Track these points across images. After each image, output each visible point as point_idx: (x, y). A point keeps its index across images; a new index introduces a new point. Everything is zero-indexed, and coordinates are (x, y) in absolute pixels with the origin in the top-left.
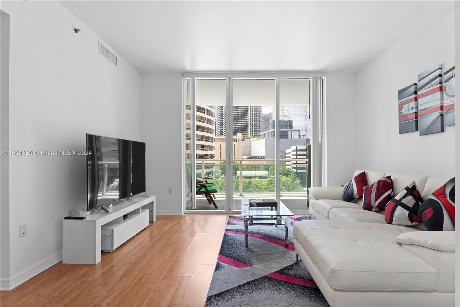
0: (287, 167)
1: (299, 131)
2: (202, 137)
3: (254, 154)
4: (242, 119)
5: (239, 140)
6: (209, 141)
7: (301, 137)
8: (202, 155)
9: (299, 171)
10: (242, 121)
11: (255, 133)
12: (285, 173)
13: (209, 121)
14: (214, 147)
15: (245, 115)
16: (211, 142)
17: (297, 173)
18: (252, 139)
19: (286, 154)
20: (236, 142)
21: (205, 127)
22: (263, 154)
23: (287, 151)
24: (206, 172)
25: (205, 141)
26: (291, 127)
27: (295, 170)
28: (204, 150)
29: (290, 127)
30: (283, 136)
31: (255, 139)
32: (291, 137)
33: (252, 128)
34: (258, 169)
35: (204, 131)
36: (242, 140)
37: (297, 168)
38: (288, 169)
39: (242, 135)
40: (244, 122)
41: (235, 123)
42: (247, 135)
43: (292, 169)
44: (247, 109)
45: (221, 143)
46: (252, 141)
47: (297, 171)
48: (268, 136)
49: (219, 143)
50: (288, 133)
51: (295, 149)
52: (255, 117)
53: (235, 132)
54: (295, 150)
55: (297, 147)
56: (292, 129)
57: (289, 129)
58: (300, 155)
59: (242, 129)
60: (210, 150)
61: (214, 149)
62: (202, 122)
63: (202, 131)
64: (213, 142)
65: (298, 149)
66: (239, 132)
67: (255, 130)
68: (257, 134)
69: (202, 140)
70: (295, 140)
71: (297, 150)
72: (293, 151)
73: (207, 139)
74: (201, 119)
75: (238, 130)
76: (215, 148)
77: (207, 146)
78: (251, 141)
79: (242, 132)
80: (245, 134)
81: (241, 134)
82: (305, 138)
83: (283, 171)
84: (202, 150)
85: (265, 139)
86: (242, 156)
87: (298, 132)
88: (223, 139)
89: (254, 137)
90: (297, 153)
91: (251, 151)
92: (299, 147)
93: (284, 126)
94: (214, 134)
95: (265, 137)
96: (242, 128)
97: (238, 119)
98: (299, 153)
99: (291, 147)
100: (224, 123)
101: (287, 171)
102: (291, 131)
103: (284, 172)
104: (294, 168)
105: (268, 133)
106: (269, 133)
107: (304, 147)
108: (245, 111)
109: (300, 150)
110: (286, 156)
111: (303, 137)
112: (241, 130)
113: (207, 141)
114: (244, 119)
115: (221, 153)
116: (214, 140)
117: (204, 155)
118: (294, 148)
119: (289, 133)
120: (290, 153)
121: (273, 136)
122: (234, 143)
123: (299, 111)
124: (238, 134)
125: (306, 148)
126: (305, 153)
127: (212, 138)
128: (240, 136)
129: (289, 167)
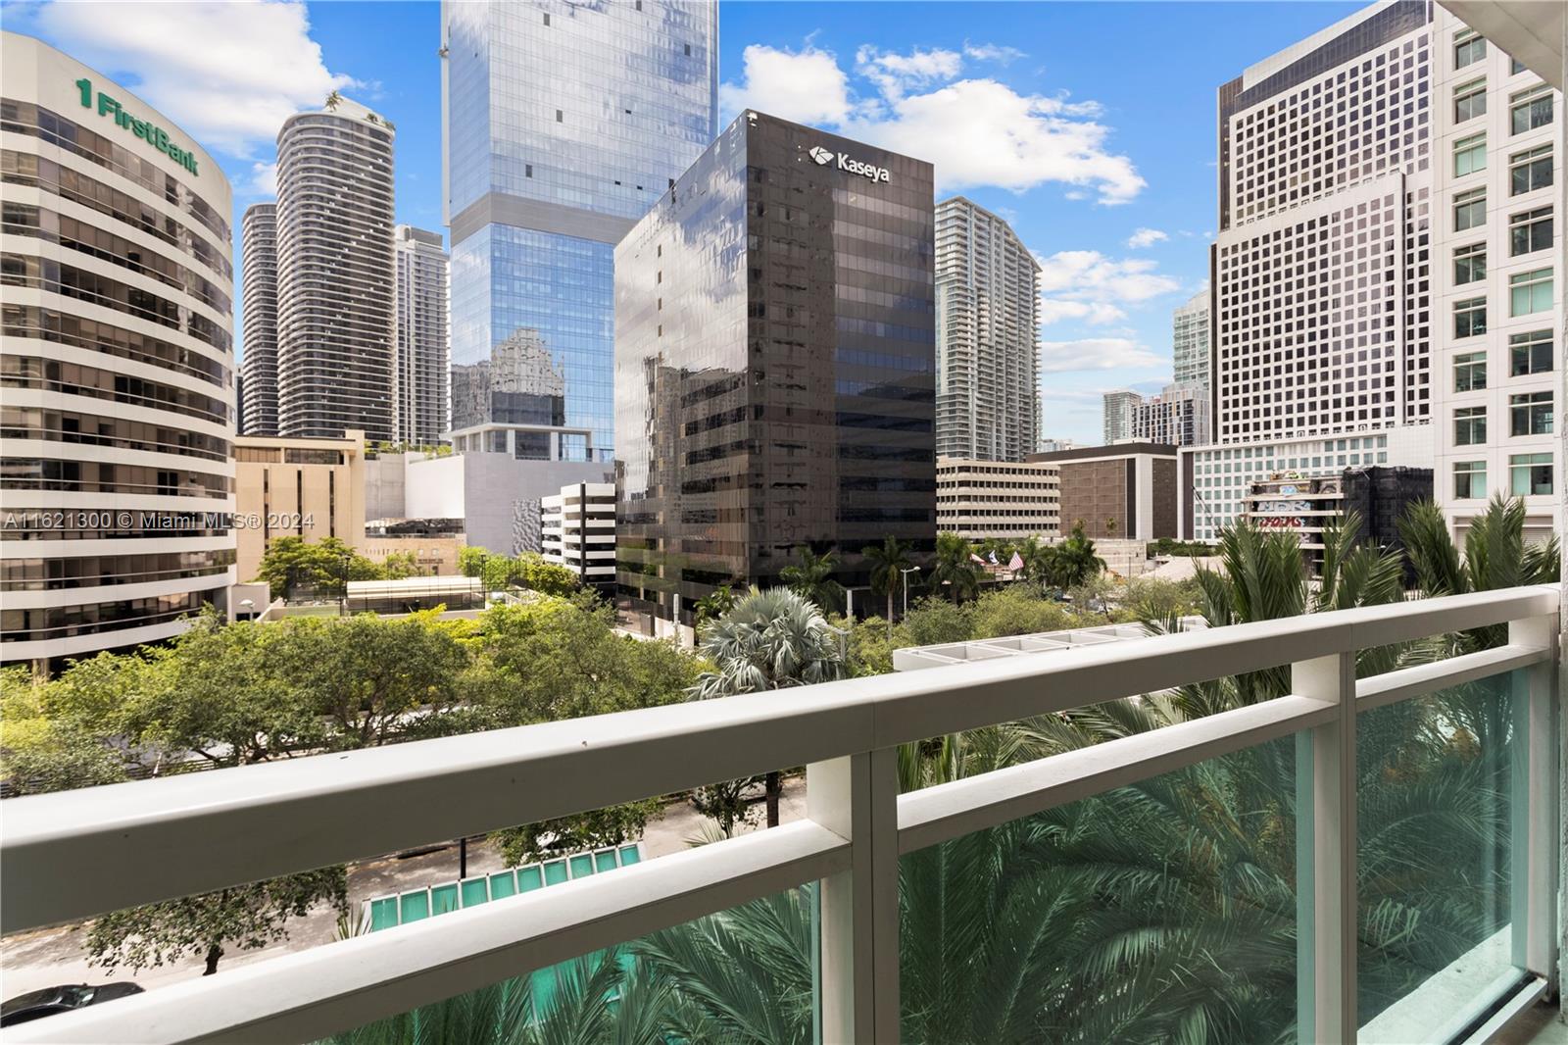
0: (547, 557)
1: (587, 434)
2: (166, 433)
3: (418, 512)
4: (362, 377)
5: (351, 458)
6: (201, 455)
7: (596, 454)
9: (590, 571)
10: (362, 386)
11: (419, 435)
12: (544, 581)
13: (205, 368)
14: (233, 480)
15: (376, 362)
16: (213, 457)
17: (587, 579)
18: (408, 455)
19: (543, 511)
20: (342, 462)
21: (181, 392)
22: (455, 511)
23: (548, 502)
24: (190, 593)
25: (182, 452)
26: (558, 417)
27: (577, 570)
28: (174, 493)
29: (554, 418)
30: (531, 448)
31: (421, 455)
32: (560, 455)
33: (406, 413)
34: (435, 568)
35: (174, 409)
36: (366, 458)
37: (583, 563)
38: (552, 568)
39: (367, 436)
40: (375, 387)
42: (385, 438)
43: (566, 567)
44: (385, 339)
45: (267, 465)
46: (411, 462)
47: (584, 570)
48: (475, 447)
49: (257, 468)
50: (549, 439)
51: (578, 494)
52: (418, 372)
54: (577, 498)
55: (583, 487)
56: (562, 425)
57: (554, 424)
58: (592, 516)
59: (364, 414)
60: (207, 493)
61: (233, 491)
62: (159, 364)
63: (161, 407)
64: (223, 460)
65: (587, 494)
66: (351, 427)
67: (418, 423)
68: (428, 436)
69: (160, 449)
70: (575, 465)
71: (584, 500)
72: (569, 501)
73: (190, 443)
74: (153, 348)
75: (353, 418)
76: (238, 485)
77: (197, 478)
78: (404, 464)
79: (365, 428)
80: (378, 435)
81: (363, 432)
82: (608, 457)
83: (537, 574)
84: (162, 492)
85: (461, 458)
86: (367, 520)
87: (584, 437)
88: (279, 449)
89: (417, 449)
90: (583, 508)
91: (404, 499)
92: (593, 490)
93: (536, 412)
94: (228, 423)
95: (461, 448)
96: (365, 409)
97: (346, 375)
98: (590, 508)
99: (563, 489)
100: (279, 387)
101: (551, 574)
102: (561, 434)
103: (540, 578)
104: (576, 562)
105: (475, 436)
106: (479, 434)
107: (609, 490)
108: (376, 346)
109: (595, 500)
110: (546, 518)
111: (602, 457)
112: (362, 419)
113: (192, 454)
114: (374, 379)
115: (266, 506)
116: (229, 451)
118: (574, 491)
119: (554, 438)
120: (560, 508)
121: (493, 447)
122: (332, 467)
123: (587, 367)
124: (350, 433)
125: (616, 493)
126: (611, 508)
127: (219, 444)
128: (356, 440)
129: (554, 558)
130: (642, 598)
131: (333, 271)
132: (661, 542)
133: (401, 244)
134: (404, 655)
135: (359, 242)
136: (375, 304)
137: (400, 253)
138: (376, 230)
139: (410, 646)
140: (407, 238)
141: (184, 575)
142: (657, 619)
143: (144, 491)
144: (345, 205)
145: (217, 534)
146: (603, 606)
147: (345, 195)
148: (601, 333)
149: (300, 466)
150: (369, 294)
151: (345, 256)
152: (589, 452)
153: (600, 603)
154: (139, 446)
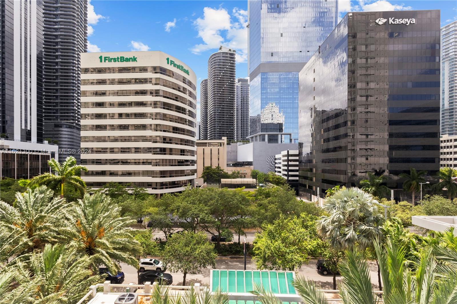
0: (276, 173)
1: (290, 135)
2: (182, 140)
3: (240, 159)
4: (227, 122)
5: (223, 144)
6: (190, 145)
7: (293, 141)
8: (181, 161)
9: (290, 178)
10: (227, 125)
11: (241, 137)
12: (275, 181)
13: (191, 124)
14: (196, 151)
15: (231, 118)
16: (192, 146)
17: (289, 181)
18: (238, 143)
19: (275, 159)
20: (221, 146)
21: (186, 130)
22: (250, 159)
23: (277, 156)
24: (185, 180)
25: (185, 145)
26: (281, 130)
27: (286, 178)
28: (184, 155)
29: (280, 130)
30: (272, 140)
31: (241, 143)
32: (281, 141)
33: (238, 131)
34: (245, 176)
35: (184, 134)
36: (227, 144)
37: (288, 176)
38: (278, 177)
39: (227, 138)
40: (230, 125)
41: (220, 127)
42: (233, 139)
43: (283, 177)
44: (233, 111)
45: (204, 147)
46: (239, 145)
47: (288, 178)
48: (256, 140)
49: (201, 148)
50: (278, 137)
51: (286, 154)
52: (241, 120)
53: (220, 136)
55: (288, 151)
56: (282, 132)
57: (280, 132)
58: (291, 161)
59: (227, 132)
60: (191, 155)
61: (196, 154)
62: (181, 123)
63: (181, 134)
64: (194, 146)
66: (224, 136)
67: (242, 134)
68: (244, 138)
69: (181, 144)
70: (285, 144)
71: (288, 155)
72: (284, 156)
73: (188, 142)
74: (180, 120)
75: (223, 134)
76: (198, 153)
77: (188, 151)
78: (237, 146)
79: (227, 136)
80: (230, 138)
82: (297, 142)
83: (273, 179)
84: (181, 155)
85: (252, 143)
86: (227, 162)
88: (207, 143)
89: (241, 142)
90: (288, 158)
91: (237, 156)
92: (291, 152)
93: (274, 129)
94: (196, 137)
95: (252, 141)
97: (223, 122)
98: (290, 158)
99: (282, 152)
101: (277, 179)
102: (282, 135)
103: (274, 180)
104: (286, 175)
105: (256, 136)
107: (297, 152)
108: (231, 113)
109: (292, 156)
110: (276, 161)
111: (295, 141)
112: (227, 134)
113: (187, 145)
114: (230, 122)
115: (204, 158)
116: (195, 144)
117: (184, 161)
118: (285, 153)
119: (280, 136)
120: (281, 158)
121: (261, 140)
122: (219, 147)
123: (290, 113)
124: (223, 138)
125: (299, 153)
126: (297, 158)
127: (193, 142)
128: (225, 139)
129: (279, 174)
130: (307, 188)
131: (220, 94)
132: (314, 169)
133: (237, 84)
134: (232, 200)
135: (227, 85)
136: (230, 102)
137: (237, 86)
138: (231, 81)
139: (233, 198)
140: (239, 82)
141: (186, 175)
142: (312, 196)
143: (178, 155)
144: (223, 76)
145: (192, 165)
146: (291, 190)
147: (223, 73)
148: (295, 102)
149: (211, 147)
150: (229, 99)
151: (223, 90)
152: (291, 140)
153: (290, 189)
154: (176, 144)
